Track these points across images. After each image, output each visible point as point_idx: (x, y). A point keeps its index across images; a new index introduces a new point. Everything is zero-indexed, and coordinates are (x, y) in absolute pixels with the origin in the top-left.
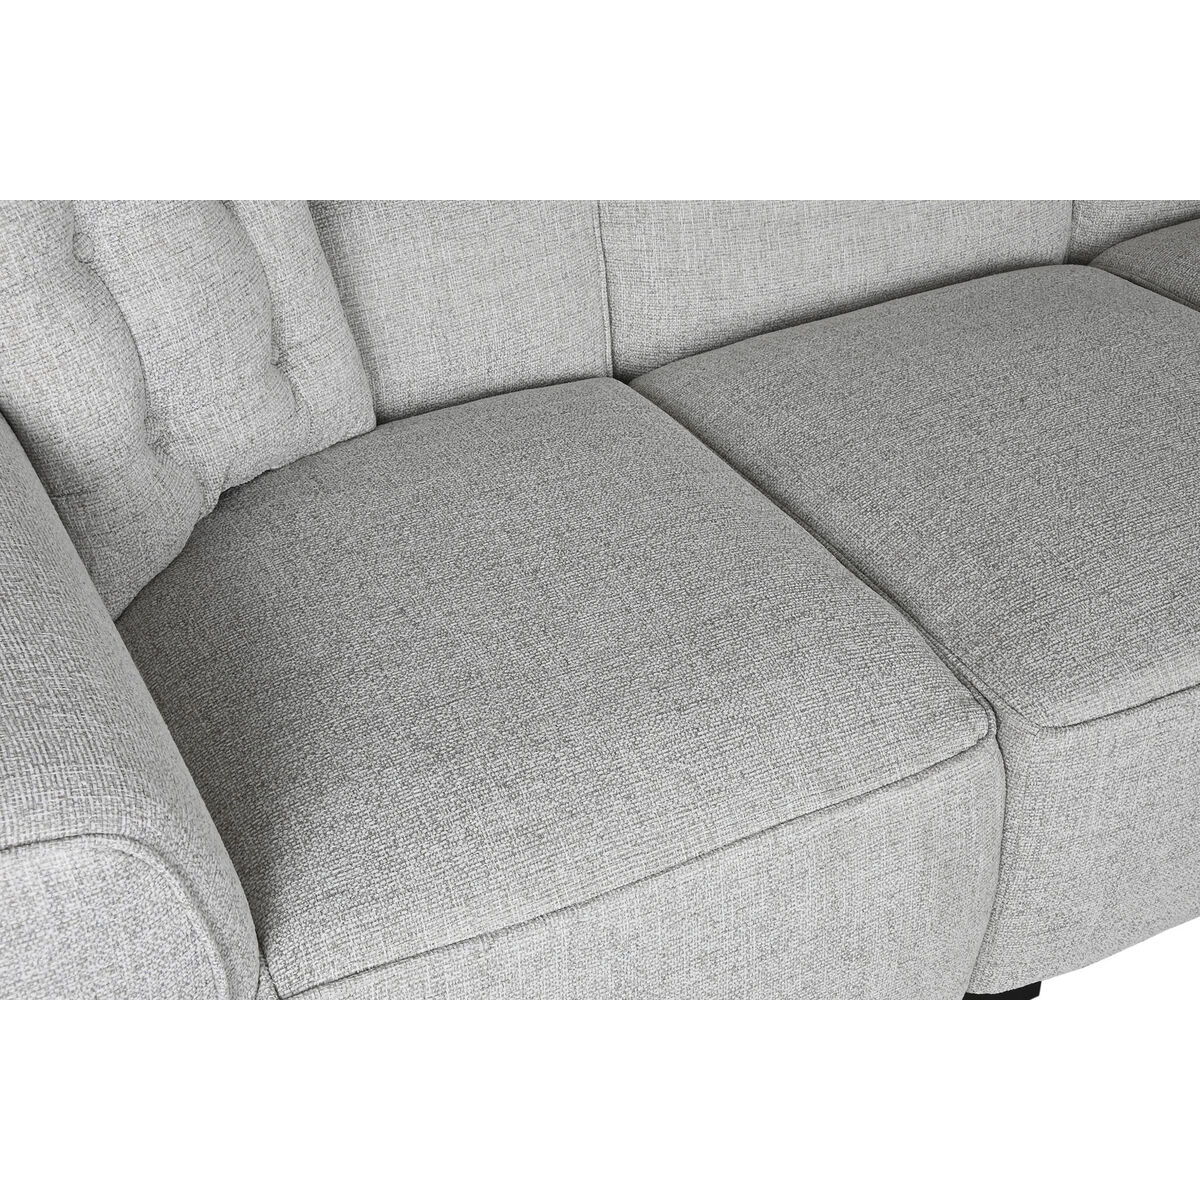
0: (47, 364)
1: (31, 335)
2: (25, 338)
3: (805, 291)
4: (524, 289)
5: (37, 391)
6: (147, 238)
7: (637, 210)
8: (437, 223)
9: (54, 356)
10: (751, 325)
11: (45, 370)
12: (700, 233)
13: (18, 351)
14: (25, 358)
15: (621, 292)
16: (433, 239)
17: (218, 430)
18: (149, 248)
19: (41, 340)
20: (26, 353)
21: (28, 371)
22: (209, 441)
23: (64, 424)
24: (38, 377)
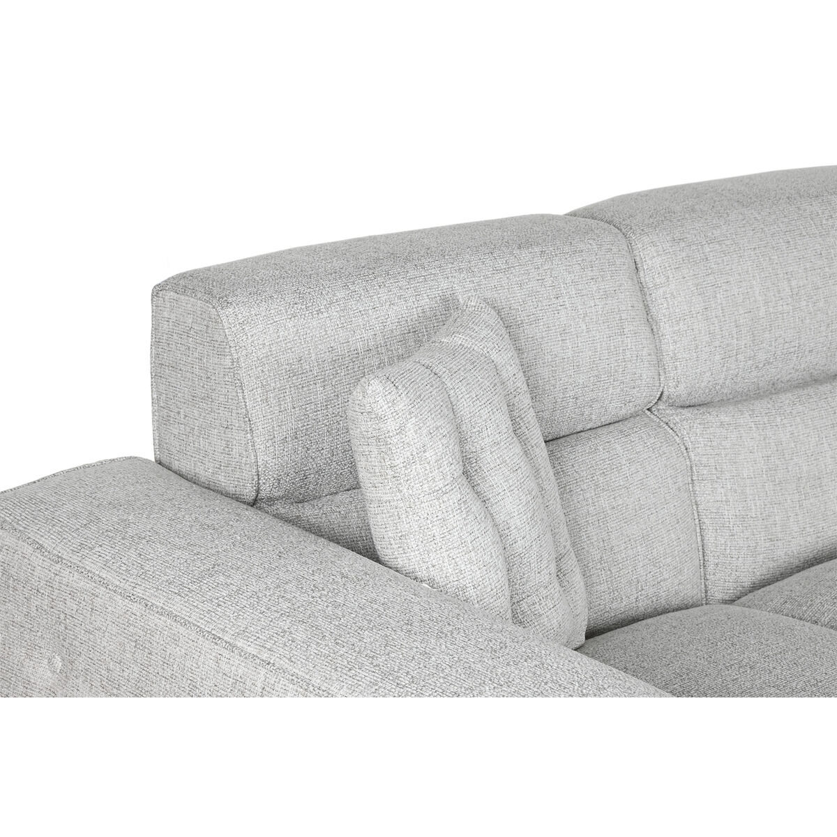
0: (465, 548)
1: (455, 525)
2: (451, 527)
3: (830, 533)
4: (656, 531)
5: (457, 571)
6: (495, 460)
7: (716, 468)
8: (596, 477)
9: (469, 542)
10: (796, 562)
11: (464, 553)
12: (759, 487)
13: (445, 539)
14: (450, 544)
15: (710, 536)
16: (595, 490)
17: (540, 615)
18: (498, 467)
19: (461, 528)
20: (451, 540)
21: (450, 555)
22: (536, 624)
23: (475, 597)
24: (458, 560)
